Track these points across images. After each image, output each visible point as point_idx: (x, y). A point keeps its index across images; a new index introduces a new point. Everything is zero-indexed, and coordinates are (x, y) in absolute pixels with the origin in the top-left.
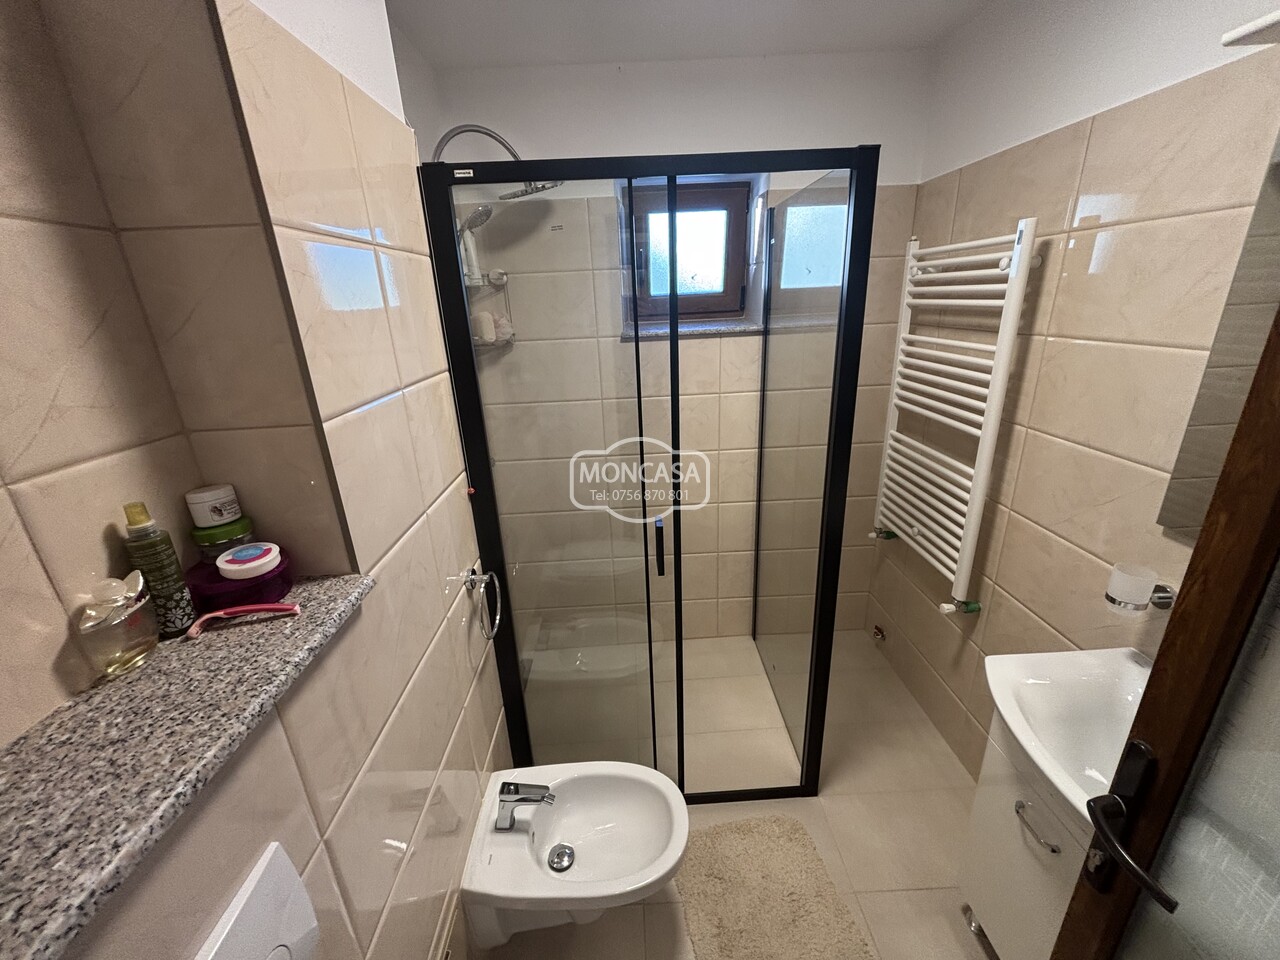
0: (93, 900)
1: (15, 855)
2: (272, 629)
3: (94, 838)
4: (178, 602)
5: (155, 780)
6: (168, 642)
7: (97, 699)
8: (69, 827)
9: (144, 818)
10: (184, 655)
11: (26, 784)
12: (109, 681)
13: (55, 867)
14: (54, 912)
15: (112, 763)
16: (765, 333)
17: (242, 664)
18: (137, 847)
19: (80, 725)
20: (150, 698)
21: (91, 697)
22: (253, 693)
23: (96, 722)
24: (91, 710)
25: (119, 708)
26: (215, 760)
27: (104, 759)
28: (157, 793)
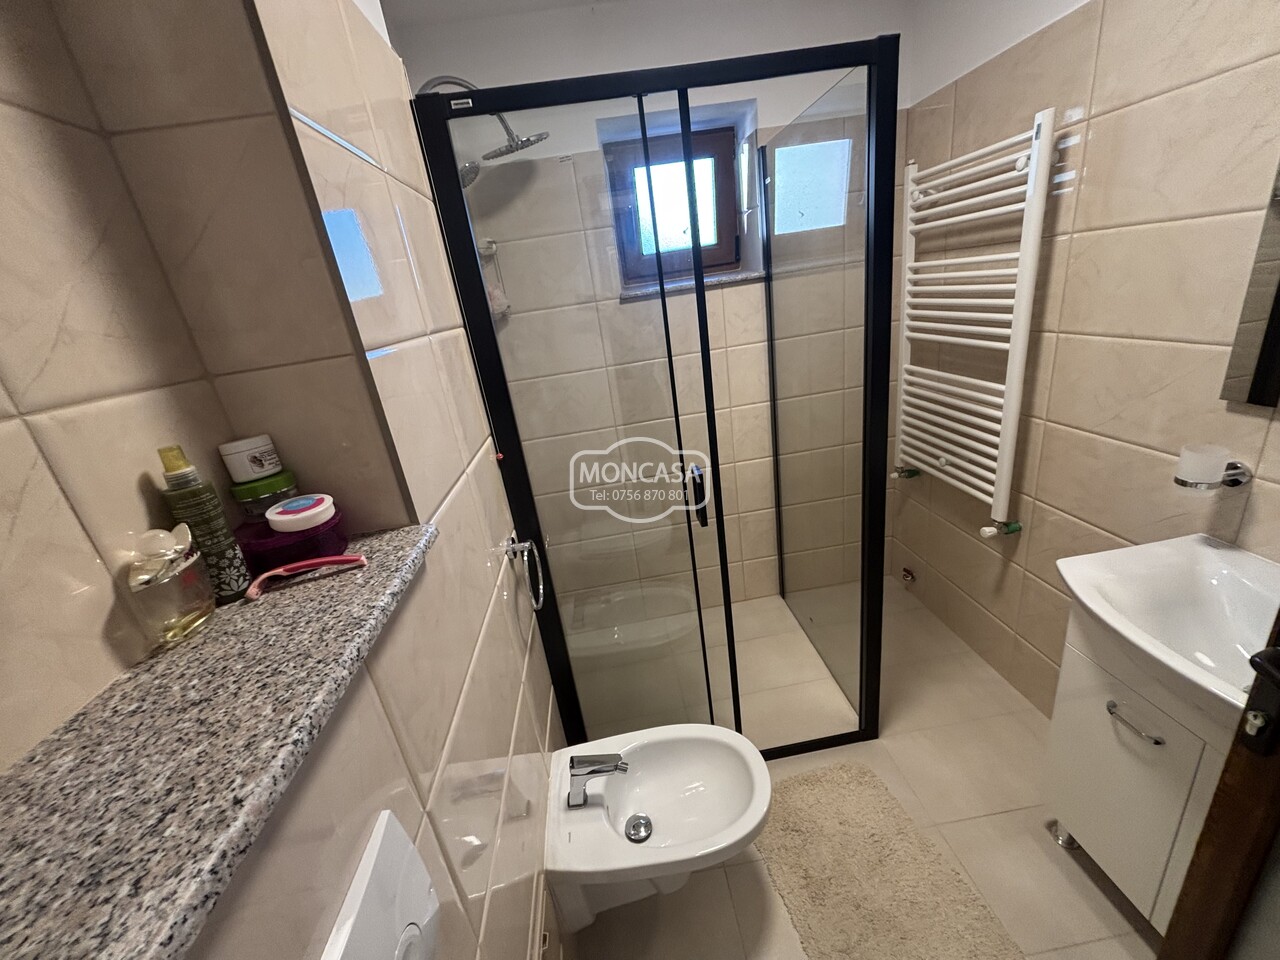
0: (226, 863)
1: (111, 829)
2: (340, 582)
3: (206, 798)
4: (231, 560)
5: (262, 730)
6: (226, 607)
7: (160, 668)
8: (169, 792)
9: (262, 769)
10: (249, 616)
11: (100, 757)
12: (169, 649)
13: (167, 834)
14: (181, 880)
15: (202, 722)
16: (768, 279)
17: (320, 615)
18: (264, 798)
19: (148, 693)
20: (224, 658)
21: (152, 666)
22: (344, 639)
23: (167, 688)
24: (157, 678)
25: (191, 671)
26: (324, 705)
27: (190, 720)
28: (270, 742)
